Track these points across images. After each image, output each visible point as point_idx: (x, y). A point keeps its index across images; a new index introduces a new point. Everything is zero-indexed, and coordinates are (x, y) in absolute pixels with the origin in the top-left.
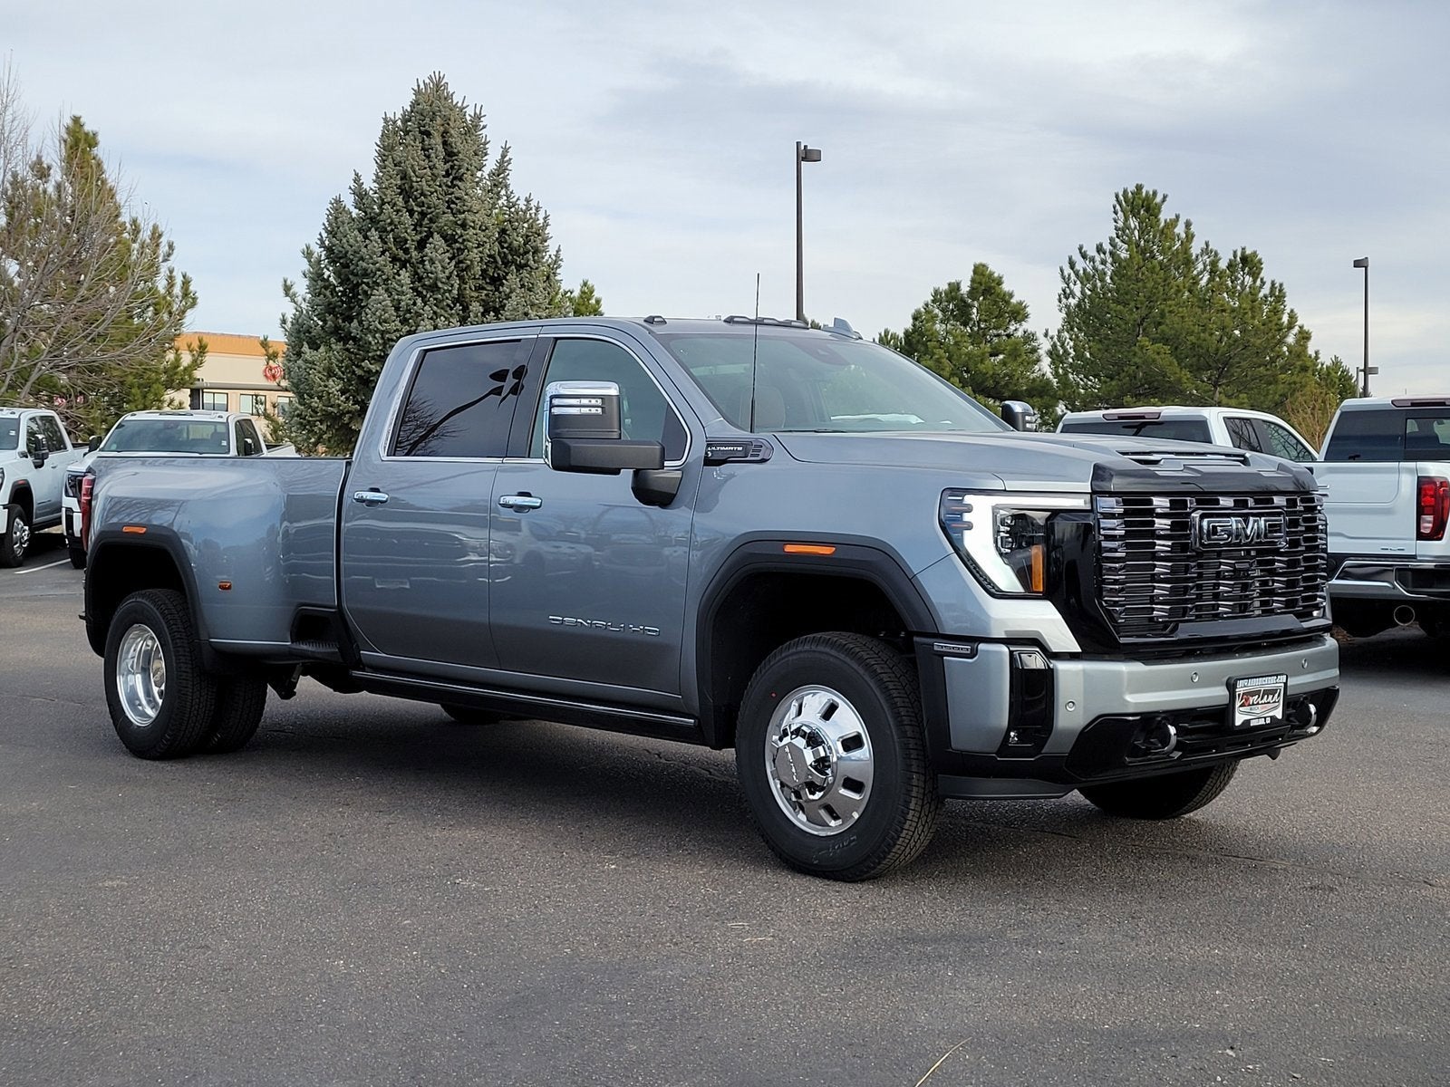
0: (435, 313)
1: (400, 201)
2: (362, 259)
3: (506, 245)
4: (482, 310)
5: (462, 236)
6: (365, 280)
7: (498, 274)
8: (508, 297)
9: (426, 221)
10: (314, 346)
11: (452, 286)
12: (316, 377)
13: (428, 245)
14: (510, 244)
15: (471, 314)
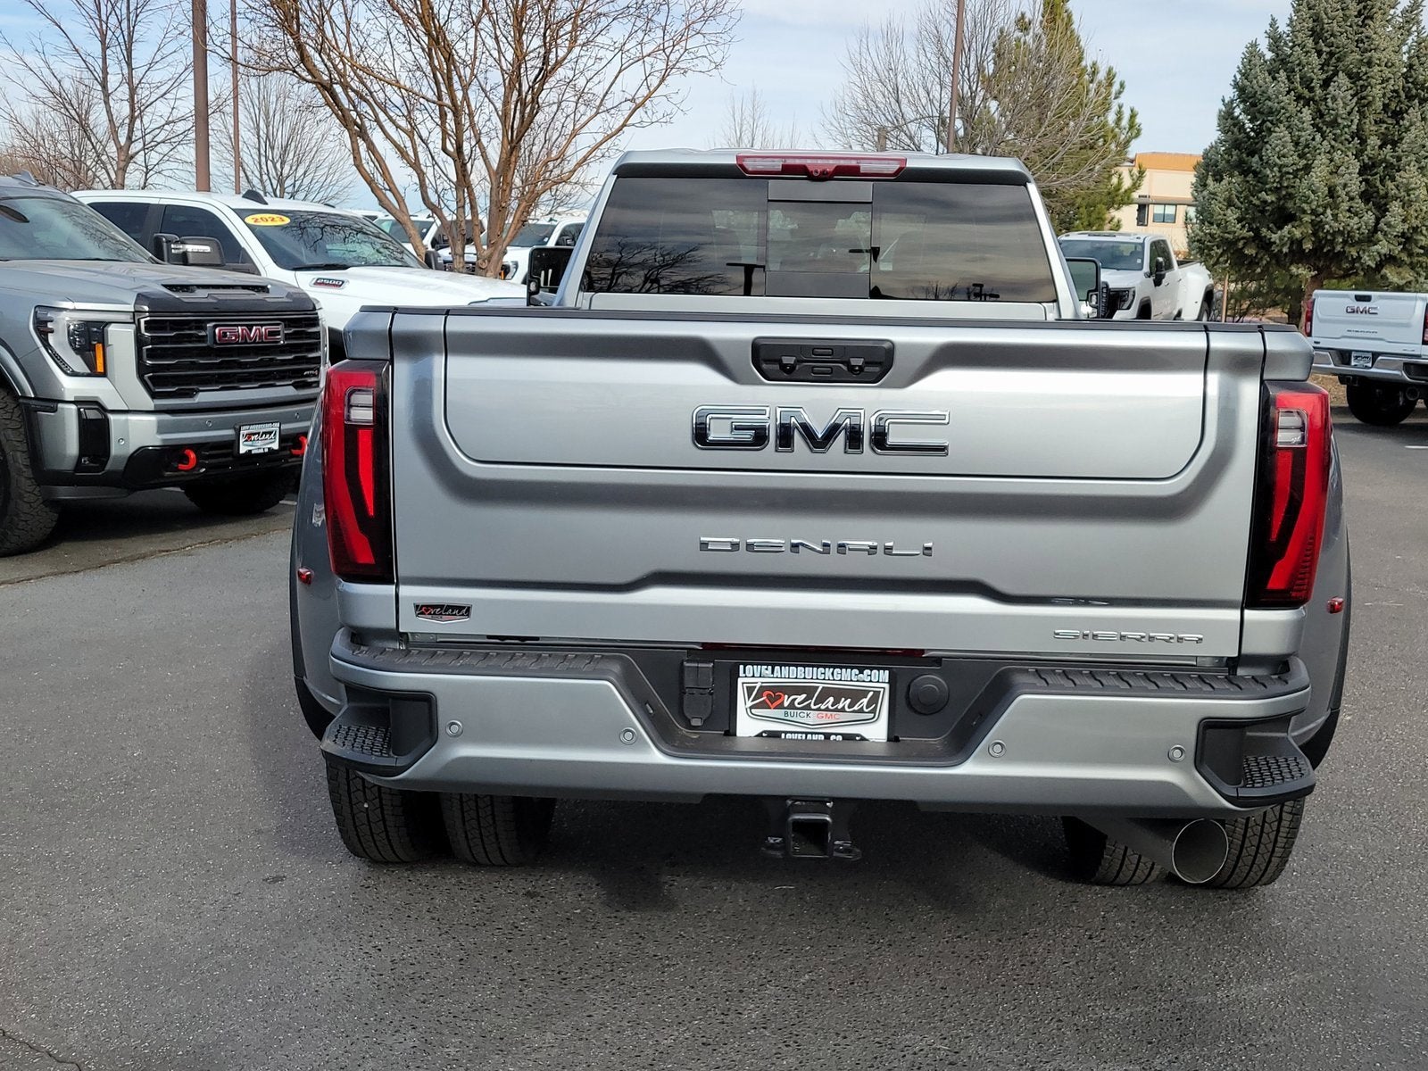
0: (1332, 147)
1: (1310, 43)
2: (1269, 99)
3: (1411, 80)
4: (1379, 143)
5: (1366, 73)
6: (1269, 118)
7: (1401, 108)
8: (1407, 130)
9: (1334, 60)
10: (1218, 178)
11: (1352, 121)
12: (1216, 207)
13: (1332, 84)
14: (1416, 79)
15: (1368, 148)
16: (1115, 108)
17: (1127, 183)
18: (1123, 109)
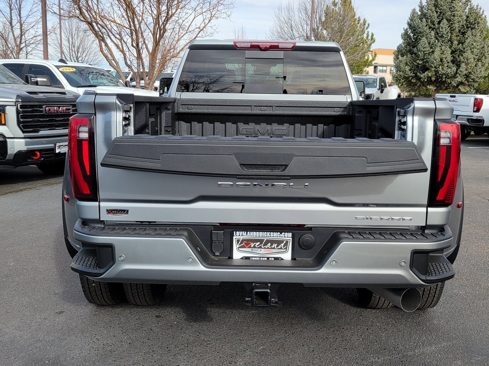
0: (442, 45)
1: (434, 9)
2: (420, 28)
3: (468, 21)
4: (457, 43)
5: (453, 19)
7: (465, 31)
8: (467, 39)
9: (442, 15)
10: (403, 55)
11: (448, 36)
12: (402, 65)
13: (441, 23)
14: (470, 21)
15: (454, 45)
16: (366, 32)
17: (371, 58)
18: (369, 33)
